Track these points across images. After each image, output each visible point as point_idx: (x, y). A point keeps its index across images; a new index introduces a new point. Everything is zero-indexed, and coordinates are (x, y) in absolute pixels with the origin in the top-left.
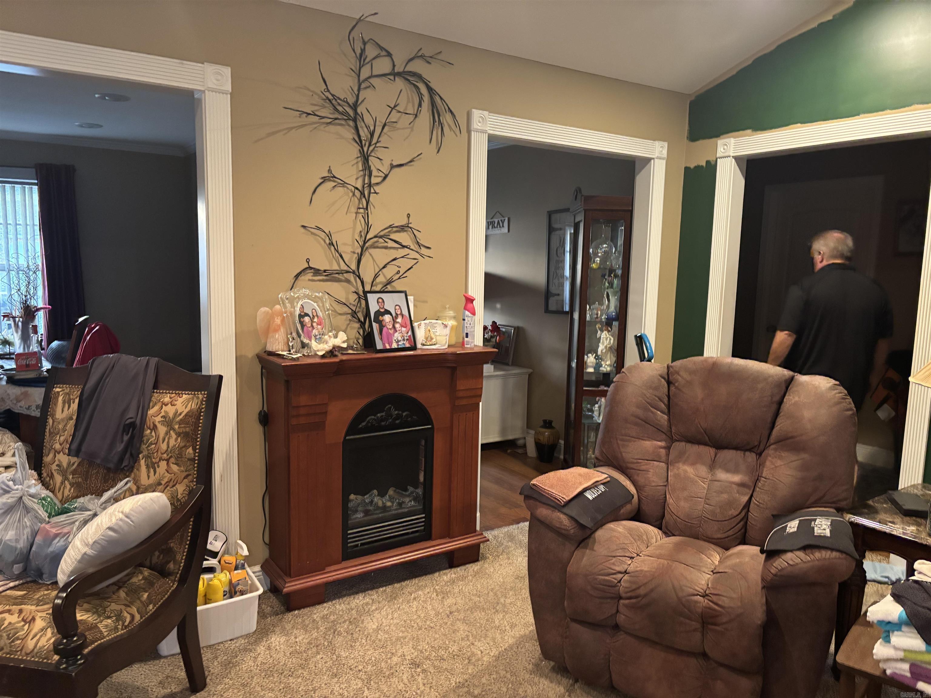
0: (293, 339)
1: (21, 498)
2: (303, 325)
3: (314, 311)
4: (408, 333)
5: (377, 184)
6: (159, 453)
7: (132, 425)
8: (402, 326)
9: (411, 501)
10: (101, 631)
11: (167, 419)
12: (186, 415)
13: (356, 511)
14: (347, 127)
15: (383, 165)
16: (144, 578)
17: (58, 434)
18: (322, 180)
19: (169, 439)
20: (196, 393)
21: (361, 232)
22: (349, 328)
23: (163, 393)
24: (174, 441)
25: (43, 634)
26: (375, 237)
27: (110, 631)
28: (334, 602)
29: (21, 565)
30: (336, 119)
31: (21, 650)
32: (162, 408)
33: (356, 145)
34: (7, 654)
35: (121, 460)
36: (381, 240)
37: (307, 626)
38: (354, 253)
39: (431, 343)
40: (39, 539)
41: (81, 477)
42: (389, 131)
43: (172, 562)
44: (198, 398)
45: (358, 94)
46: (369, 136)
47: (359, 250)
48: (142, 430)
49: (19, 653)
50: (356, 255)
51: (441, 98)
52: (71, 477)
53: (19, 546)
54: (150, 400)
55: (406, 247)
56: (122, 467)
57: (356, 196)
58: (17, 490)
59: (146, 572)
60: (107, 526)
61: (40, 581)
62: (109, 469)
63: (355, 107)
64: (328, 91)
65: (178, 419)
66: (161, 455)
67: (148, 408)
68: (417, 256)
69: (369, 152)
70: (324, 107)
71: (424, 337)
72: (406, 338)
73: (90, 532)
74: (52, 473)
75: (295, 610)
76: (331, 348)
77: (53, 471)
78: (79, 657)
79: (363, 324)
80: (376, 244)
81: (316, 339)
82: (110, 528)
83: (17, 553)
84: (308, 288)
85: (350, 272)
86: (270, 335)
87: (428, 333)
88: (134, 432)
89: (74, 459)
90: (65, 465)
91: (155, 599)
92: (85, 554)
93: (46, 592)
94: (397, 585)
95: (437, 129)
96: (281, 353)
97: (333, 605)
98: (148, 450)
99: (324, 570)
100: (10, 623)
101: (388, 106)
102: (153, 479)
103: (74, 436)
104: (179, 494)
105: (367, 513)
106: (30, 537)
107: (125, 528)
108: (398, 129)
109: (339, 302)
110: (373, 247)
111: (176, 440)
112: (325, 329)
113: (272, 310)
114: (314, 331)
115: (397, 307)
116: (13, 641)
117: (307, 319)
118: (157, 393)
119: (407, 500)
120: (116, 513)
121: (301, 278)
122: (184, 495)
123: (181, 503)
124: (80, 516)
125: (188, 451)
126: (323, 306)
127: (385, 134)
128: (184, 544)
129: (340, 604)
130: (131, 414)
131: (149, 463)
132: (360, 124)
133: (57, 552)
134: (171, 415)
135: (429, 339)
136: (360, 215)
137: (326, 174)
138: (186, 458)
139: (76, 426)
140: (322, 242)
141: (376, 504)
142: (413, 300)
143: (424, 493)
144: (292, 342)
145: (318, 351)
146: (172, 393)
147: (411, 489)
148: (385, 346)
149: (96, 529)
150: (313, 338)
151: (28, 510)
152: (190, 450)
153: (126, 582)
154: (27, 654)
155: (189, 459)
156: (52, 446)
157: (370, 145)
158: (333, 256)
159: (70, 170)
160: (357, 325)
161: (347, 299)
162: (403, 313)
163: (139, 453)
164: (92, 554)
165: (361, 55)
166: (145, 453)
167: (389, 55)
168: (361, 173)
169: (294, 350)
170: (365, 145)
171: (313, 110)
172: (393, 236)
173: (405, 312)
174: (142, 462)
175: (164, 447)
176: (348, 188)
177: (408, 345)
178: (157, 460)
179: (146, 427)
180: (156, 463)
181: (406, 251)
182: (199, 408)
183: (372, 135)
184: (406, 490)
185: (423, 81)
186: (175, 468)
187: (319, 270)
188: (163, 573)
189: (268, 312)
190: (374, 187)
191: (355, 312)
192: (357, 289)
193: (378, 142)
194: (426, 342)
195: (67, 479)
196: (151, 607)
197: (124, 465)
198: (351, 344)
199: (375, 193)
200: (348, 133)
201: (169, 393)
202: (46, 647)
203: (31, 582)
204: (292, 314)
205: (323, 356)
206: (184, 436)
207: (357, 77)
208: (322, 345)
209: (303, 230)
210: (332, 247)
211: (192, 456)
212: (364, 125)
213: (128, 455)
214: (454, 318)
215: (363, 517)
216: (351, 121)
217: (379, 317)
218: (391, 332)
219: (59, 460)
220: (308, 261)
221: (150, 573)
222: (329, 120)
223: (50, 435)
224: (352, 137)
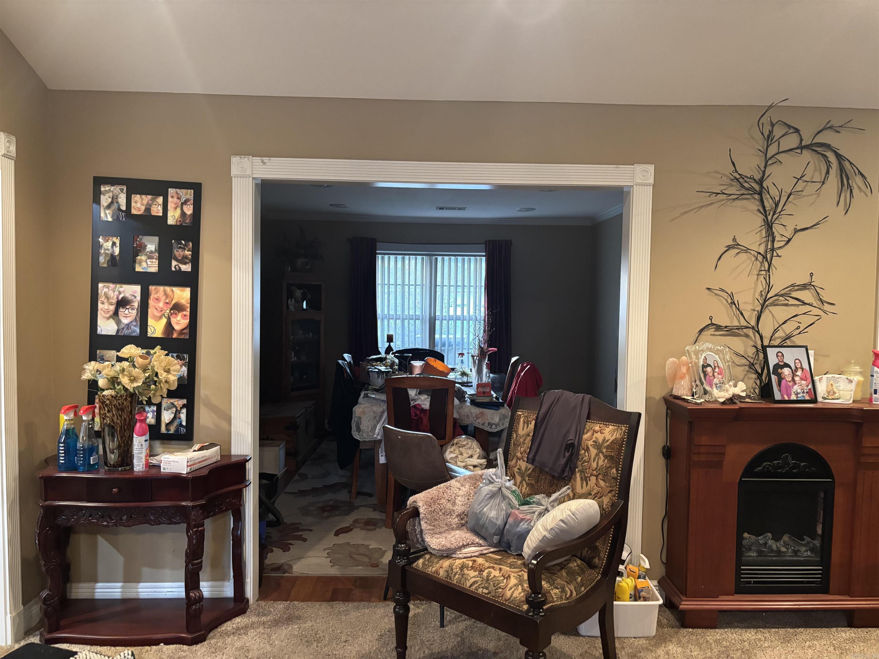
0: (697, 385)
1: (500, 488)
2: (705, 373)
3: (715, 362)
4: (808, 386)
5: (780, 248)
6: (591, 469)
7: (572, 445)
8: (802, 379)
9: (807, 551)
10: (553, 597)
11: (597, 444)
12: (612, 442)
13: (750, 550)
14: (753, 200)
15: (787, 230)
16: (578, 566)
17: (519, 446)
18: (727, 248)
19: (598, 459)
20: (620, 425)
21: (761, 291)
22: (746, 378)
23: (594, 423)
24: (602, 462)
25: (516, 588)
26: (776, 295)
27: (558, 598)
28: (726, 630)
29: (498, 537)
30: (743, 194)
31: (502, 596)
32: (593, 434)
33: (760, 215)
34: (493, 597)
35: (563, 471)
36: (781, 298)
37: (702, 645)
38: (754, 310)
39: (833, 397)
40: (511, 520)
41: (534, 480)
42: (794, 199)
43: (597, 558)
44: (621, 429)
45: (765, 171)
46: (774, 206)
47: (759, 308)
48: (578, 451)
49: (500, 598)
50: (756, 312)
51: (851, 163)
52: (527, 479)
53: (498, 523)
54: (585, 428)
55: (809, 304)
56: (564, 476)
57: (758, 260)
58: (498, 482)
59: (579, 562)
60: (560, 519)
61: (509, 552)
62: (554, 477)
63: (760, 182)
64: (737, 172)
65: (606, 444)
66: (592, 472)
67: (583, 433)
68: (820, 312)
69: (773, 220)
70: (732, 185)
71: (825, 390)
72: (805, 391)
73: (549, 521)
74: (514, 474)
75: (690, 628)
76: (731, 396)
77: (515, 473)
78: (541, 610)
79: (760, 376)
80: (776, 302)
81: (716, 387)
82: (562, 521)
83: (496, 528)
84: (711, 343)
85: (750, 328)
86: (677, 381)
87: (830, 387)
88: (573, 451)
89: (530, 466)
90: (523, 469)
91: (586, 583)
92: (545, 536)
93: (514, 560)
94: (791, 630)
95: (846, 191)
96: (685, 397)
97: (726, 632)
98: (582, 466)
99: (718, 597)
100: (494, 576)
101: (794, 177)
102: (585, 490)
103: (531, 448)
104: (604, 504)
105: (760, 553)
106: (505, 518)
107: (572, 522)
108: (804, 196)
109: (737, 354)
110: (774, 304)
111: (604, 461)
112: (725, 379)
113: (679, 361)
114: (715, 380)
115: (797, 361)
116: (497, 589)
117: (709, 369)
118: (589, 422)
119: (803, 549)
120: (566, 510)
121: (704, 333)
122: (608, 506)
123: (605, 512)
124: (539, 509)
125: (612, 471)
126: (724, 358)
127: (790, 202)
128: (606, 545)
129: (732, 633)
130: (571, 436)
131: (583, 477)
132: (766, 196)
133: (522, 532)
134: (600, 441)
135: (831, 393)
136: (762, 276)
137: (731, 243)
138: (610, 476)
139: (533, 441)
140: (725, 302)
141: (770, 547)
142: (813, 354)
143: (822, 546)
144: (695, 388)
145: (719, 398)
146: (601, 424)
147: (807, 539)
148: (784, 397)
149: (552, 519)
150: (714, 386)
151: (504, 497)
152: (614, 471)
153: (566, 565)
154: (506, 600)
155: (613, 478)
156: (515, 454)
157: (774, 214)
158: (734, 314)
159: (508, 244)
160: (754, 376)
161: (746, 351)
162: (804, 366)
163: (576, 468)
164: (549, 538)
165: (769, 136)
166: (580, 468)
167: (797, 131)
168: (765, 239)
169: (697, 396)
170: (769, 214)
171: (721, 189)
172: (794, 295)
173: (806, 366)
174: (578, 475)
175: (594, 465)
176: (751, 254)
177: (807, 398)
178: (589, 475)
179: (581, 448)
180: (588, 477)
181: (807, 308)
182: (622, 437)
183: (777, 205)
184: (803, 540)
185: (832, 150)
186: (602, 483)
187: (721, 326)
188: (591, 566)
189: (675, 362)
190: (777, 251)
191: (753, 364)
192: (756, 343)
193: (782, 211)
194: (828, 396)
195: (524, 479)
196: (583, 589)
197: (565, 475)
198: (749, 394)
199: (778, 256)
200: (753, 205)
201: (598, 423)
202: (518, 598)
203: (504, 551)
204: (696, 364)
205: (723, 403)
206: (610, 459)
207: (764, 155)
208: (722, 393)
209: (708, 292)
210: (734, 306)
211: (616, 475)
212: (768, 196)
213: (567, 469)
214: (861, 373)
215: (757, 556)
216: (756, 195)
217: (778, 370)
218: (791, 384)
219: (520, 465)
220: (711, 318)
221: (582, 564)
222: (735, 197)
223: (514, 445)
224: (756, 209)
